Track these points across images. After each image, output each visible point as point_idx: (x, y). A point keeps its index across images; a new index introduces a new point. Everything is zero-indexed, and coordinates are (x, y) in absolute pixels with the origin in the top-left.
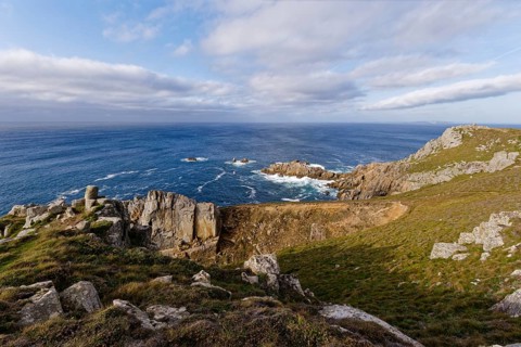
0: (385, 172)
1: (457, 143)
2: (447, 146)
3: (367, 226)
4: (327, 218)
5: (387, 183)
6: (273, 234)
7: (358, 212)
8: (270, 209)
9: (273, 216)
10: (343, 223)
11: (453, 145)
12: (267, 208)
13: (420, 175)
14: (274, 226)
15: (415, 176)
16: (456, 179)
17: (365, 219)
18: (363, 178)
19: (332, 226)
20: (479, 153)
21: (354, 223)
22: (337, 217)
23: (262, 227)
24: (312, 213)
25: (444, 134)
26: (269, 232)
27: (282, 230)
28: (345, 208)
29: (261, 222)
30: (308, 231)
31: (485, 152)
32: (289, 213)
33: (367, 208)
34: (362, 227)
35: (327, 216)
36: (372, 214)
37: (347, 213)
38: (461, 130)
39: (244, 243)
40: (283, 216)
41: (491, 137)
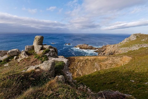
0: (113, 47)
1: (135, 39)
2: (132, 39)
3: (115, 64)
4: (100, 61)
5: (114, 51)
6: (82, 66)
7: (111, 59)
8: (81, 58)
9: (82, 60)
10: (106, 63)
11: (134, 39)
12: (80, 58)
13: (125, 48)
14: (83, 63)
15: (123, 48)
16: (140, 49)
17: (114, 62)
18: (105, 49)
19: (102, 64)
20: (143, 41)
21: (110, 63)
22: (104, 61)
23: (79, 64)
24: (95, 59)
25: (131, 36)
26: (81, 65)
27: (85, 65)
28: (106, 58)
29: (79, 62)
30: (94, 65)
31: (144, 41)
32: (87, 59)
33: (114, 58)
34: (112, 64)
35: (100, 60)
36: (116, 60)
37: (107, 59)
38: (136, 35)
39: (73, 69)
40: (85, 60)
41: (146, 37)
